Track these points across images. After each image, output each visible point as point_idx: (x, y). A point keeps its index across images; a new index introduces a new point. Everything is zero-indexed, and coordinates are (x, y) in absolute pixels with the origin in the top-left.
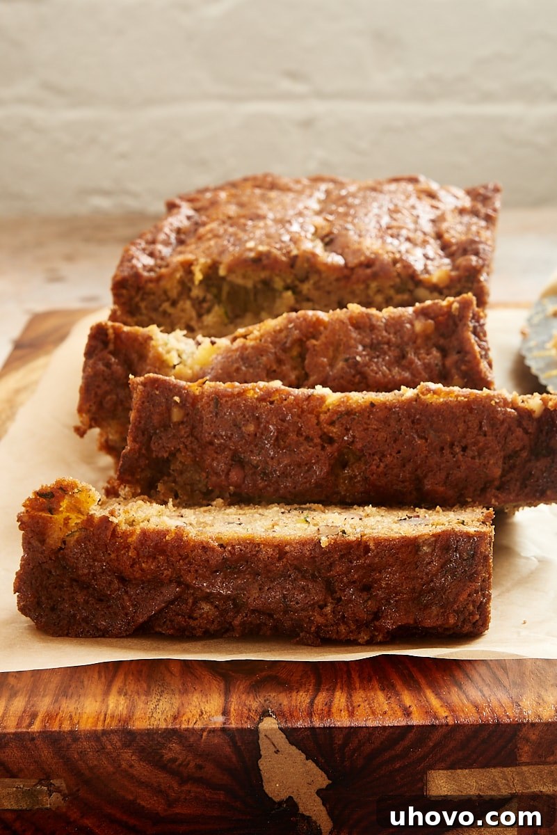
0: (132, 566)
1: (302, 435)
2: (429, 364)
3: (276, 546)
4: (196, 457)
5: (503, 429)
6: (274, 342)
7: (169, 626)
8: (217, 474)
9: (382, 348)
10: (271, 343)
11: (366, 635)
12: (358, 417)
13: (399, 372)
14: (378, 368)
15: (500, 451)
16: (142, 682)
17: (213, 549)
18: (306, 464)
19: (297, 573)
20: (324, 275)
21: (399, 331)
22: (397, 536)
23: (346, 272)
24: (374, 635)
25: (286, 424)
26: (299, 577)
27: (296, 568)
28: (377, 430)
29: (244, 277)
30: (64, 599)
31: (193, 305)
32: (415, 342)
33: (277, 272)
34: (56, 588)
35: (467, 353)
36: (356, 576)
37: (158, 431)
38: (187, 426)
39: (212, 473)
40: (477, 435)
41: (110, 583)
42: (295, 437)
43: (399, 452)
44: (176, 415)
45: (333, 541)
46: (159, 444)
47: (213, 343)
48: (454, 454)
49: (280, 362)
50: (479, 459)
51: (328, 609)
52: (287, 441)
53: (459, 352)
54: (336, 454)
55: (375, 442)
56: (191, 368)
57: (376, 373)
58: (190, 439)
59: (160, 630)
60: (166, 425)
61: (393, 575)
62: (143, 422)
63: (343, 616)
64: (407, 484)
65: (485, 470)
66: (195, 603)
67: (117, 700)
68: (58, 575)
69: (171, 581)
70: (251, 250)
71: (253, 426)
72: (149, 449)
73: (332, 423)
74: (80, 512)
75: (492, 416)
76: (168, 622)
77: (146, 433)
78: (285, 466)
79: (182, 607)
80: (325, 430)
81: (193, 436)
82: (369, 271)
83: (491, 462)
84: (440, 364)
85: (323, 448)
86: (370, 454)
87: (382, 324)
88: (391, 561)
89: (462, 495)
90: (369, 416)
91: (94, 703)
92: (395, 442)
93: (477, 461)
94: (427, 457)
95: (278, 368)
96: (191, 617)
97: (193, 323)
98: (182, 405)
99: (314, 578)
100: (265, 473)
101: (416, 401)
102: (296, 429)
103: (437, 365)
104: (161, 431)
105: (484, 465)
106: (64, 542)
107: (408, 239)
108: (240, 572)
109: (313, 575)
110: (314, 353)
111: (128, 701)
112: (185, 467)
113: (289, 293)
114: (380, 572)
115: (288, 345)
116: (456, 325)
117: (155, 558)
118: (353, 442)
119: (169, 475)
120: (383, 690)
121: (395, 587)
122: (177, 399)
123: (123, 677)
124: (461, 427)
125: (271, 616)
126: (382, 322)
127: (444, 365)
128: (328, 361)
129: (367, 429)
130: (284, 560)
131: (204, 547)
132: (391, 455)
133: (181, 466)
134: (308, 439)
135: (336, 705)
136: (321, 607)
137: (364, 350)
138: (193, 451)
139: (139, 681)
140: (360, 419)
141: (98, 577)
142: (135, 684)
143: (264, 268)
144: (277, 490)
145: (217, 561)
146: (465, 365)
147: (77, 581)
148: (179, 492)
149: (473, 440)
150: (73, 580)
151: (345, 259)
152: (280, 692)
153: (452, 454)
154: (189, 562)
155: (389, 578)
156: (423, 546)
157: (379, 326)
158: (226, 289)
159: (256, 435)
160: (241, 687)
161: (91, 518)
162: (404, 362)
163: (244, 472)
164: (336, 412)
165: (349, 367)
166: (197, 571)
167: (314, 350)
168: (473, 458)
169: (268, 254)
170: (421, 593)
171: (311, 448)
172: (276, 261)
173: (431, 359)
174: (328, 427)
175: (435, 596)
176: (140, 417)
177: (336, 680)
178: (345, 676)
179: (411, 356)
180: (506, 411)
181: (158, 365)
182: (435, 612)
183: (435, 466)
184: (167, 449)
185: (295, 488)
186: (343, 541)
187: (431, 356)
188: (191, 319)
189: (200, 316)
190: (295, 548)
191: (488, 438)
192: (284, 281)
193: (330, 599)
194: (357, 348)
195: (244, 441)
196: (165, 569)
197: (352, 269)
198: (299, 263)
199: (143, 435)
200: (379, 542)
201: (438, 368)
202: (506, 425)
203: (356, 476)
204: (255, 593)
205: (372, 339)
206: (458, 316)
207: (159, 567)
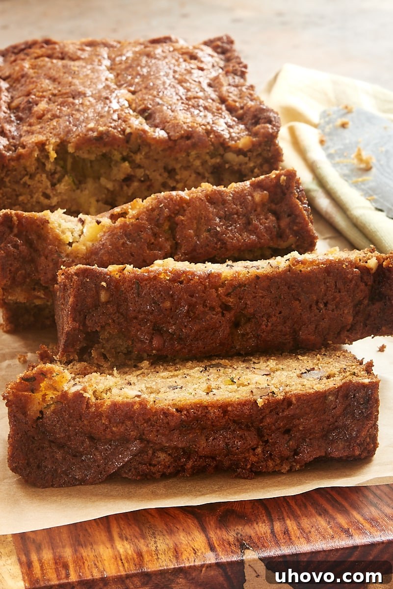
0: (105, 430)
1: (206, 306)
2: (269, 227)
3: (220, 407)
4: (122, 328)
5: (352, 285)
6: (149, 220)
7: (134, 473)
8: (142, 342)
9: (233, 218)
10: (147, 220)
11: (287, 466)
12: (248, 288)
13: (248, 236)
14: (233, 235)
15: (351, 302)
16: (133, 526)
17: (173, 415)
18: (212, 329)
19: (236, 425)
20: (153, 148)
21: (243, 202)
22: (312, 391)
23: (170, 143)
24: (293, 465)
25: (194, 299)
26: (237, 428)
27: (234, 421)
28: (263, 297)
29: (89, 152)
30: (46, 458)
31: (47, 177)
32: (255, 211)
33: (116, 147)
34: (39, 449)
35: (297, 216)
36: (282, 424)
37: (91, 310)
38: (113, 305)
39: (137, 340)
40: (334, 292)
41: (83, 442)
42: (202, 309)
43: (280, 313)
44: (103, 296)
45: (266, 401)
46: (92, 321)
47: (98, 223)
48: (319, 310)
49: (155, 235)
50: (337, 311)
51: (259, 450)
52: (197, 312)
53: (289, 216)
54: (233, 319)
55: (262, 307)
56: (84, 245)
57: (232, 239)
58: (117, 314)
59: (127, 476)
60: (97, 304)
61: (309, 420)
62: (79, 305)
63: (271, 455)
64: (287, 336)
65: (341, 319)
66: (154, 453)
67: (123, 545)
68: (40, 439)
69: (135, 439)
70: (92, 130)
71: (169, 302)
72: (84, 325)
73: (228, 295)
74: (55, 389)
75: (344, 276)
76: (133, 470)
77: (82, 313)
78: (197, 332)
79: (144, 458)
80: (224, 300)
81: (119, 312)
82: (189, 142)
83: (346, 312)
84: (276, 226)
85: (223, 315)
86: (260, 317)
87: (230, 198)
88: (308, 410)
89: (325, 340)
90: (255, 287)
91: (107, 550)
92: (277, 305)
93: (336, 312)
94: (301, 314)
95: (155, 240)
96: (150, 465)
97: (48, 191)
98: (107, 289)
99: (248, 428)
100: (181, 339)
101: (289, 271)
102: (202, 302)
103: (274, 227)
104: (93, 311)
105: (341, 315)
106: (41, 412)
107: (206, 108)
108: (192, 428)
109: (247, 426)
110: (183, 226)
111: (132, 545)
112: (111, 336)
113: (127, 164)
114: (299, 419)
115: (161, 221)
116: (284, 194)
117: (123, 423)
118: (246, 307)
119: (99, 343)
120: (320, 515)
121: (310, 429)
122: (104, 284)
123: (115, 522)
124: (323, 287)
125: (213, 458)
126: (230, 196)
127: (279, 226)
128: (194, 232)
129: (255, 297)
130: (227, 417)
131: (164, 413)
132: (275, 315)
133: (108, 335)
134: (212, 308)
135: (292, 533)
136: (254, 449)
137: (220, 221)
138: (119, 324)
139: (130, 525)
140: (249, 289)
141: (72, 438)
142: (128, 528)
143: (105, 145)
144: (190, 351)
145: (176, 423)
146: (297, 226)
147: (53, 442)
148: (108, 356)
149: (332, 297)
150: (51, 442)
151: (168, 133)
152: (244, 525)
153: (318, 309)
154: (151, 424)
155: (304, 423)
156: (328, 396)
157: (229, 200)
158: (70, 160)
159: (171, 309)
160: (212, 523)
161: (64, 395)
162: (250, 227)
163: (163, 338)
164: (231, 285)
165: (212, 236)
166: (158, 431)
167: (183, 224)
168: (333, 311)
169: (107, 133)
170: (329, 431)
171: (214, 316)
172: (114, 137)
173: (269, 223)
174: (225, 297)
175: (339, 433)
176: (77, 301)
177: (280, 509)
178: (285, 505)
179: (256, 222)
180: (353, 271)
181: (57, 243)
182: (341, 446)
183: (307, 320)
184: (99, 324)
185: (204, 348)
186: (274, 400)
187: (269, 220)
188: (46, 188)
189: (53, 185)
190: (236, 408)
191: (342, 294)
192: (121, 154)
193: (261, 443)
194: (216, 220)
195: (163, 314)
196: (132, 431)
197: (175, 141)
198: (133, 138)
199: (80, 315)
200: (299, 397)
201: (275, 229)
202: (354, 282)
203: (248, 334)
204: (203, 443)
205: (225, 211)
206: (286, 186)
207: (127, 430)
